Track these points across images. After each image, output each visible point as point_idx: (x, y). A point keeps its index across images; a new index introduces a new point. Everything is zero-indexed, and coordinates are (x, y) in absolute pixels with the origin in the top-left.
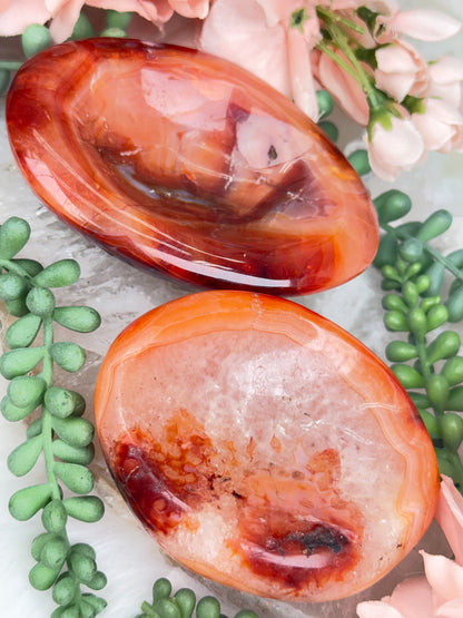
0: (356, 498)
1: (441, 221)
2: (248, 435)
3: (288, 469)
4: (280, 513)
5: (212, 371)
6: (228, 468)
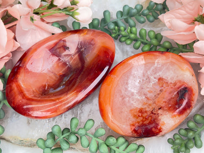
0: (175, 79)
2: (144, 98)
3: (159, 92)
4: (170, 100)
5: (123, 97)
6: (151, 107)
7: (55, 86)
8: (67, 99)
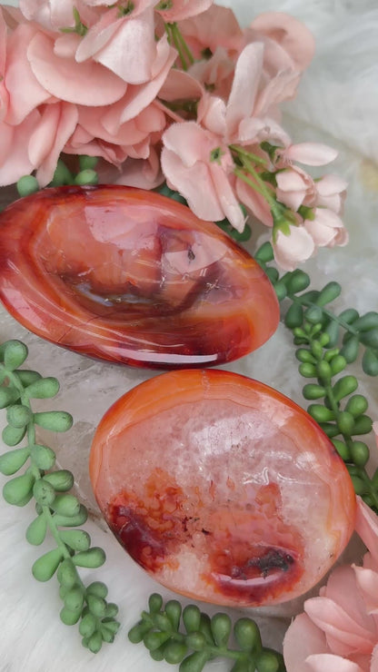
0: (296, 521)
1: (333, 290)
2: (208, 479)
3: (242, 503)
4: (239, 542)
5: (177, 434)
6: (196, 509)
7: (99, 289)
8: (82, 326)
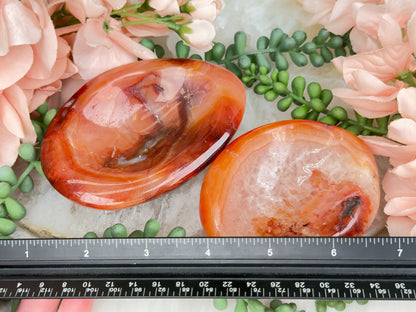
0: (342, 177)
1: (240, 38)
2: (281, 200)
3: (308, 195)
4: (326, 214)
5: (245, 194)
6: (290, 220)
8: (147, 181)
